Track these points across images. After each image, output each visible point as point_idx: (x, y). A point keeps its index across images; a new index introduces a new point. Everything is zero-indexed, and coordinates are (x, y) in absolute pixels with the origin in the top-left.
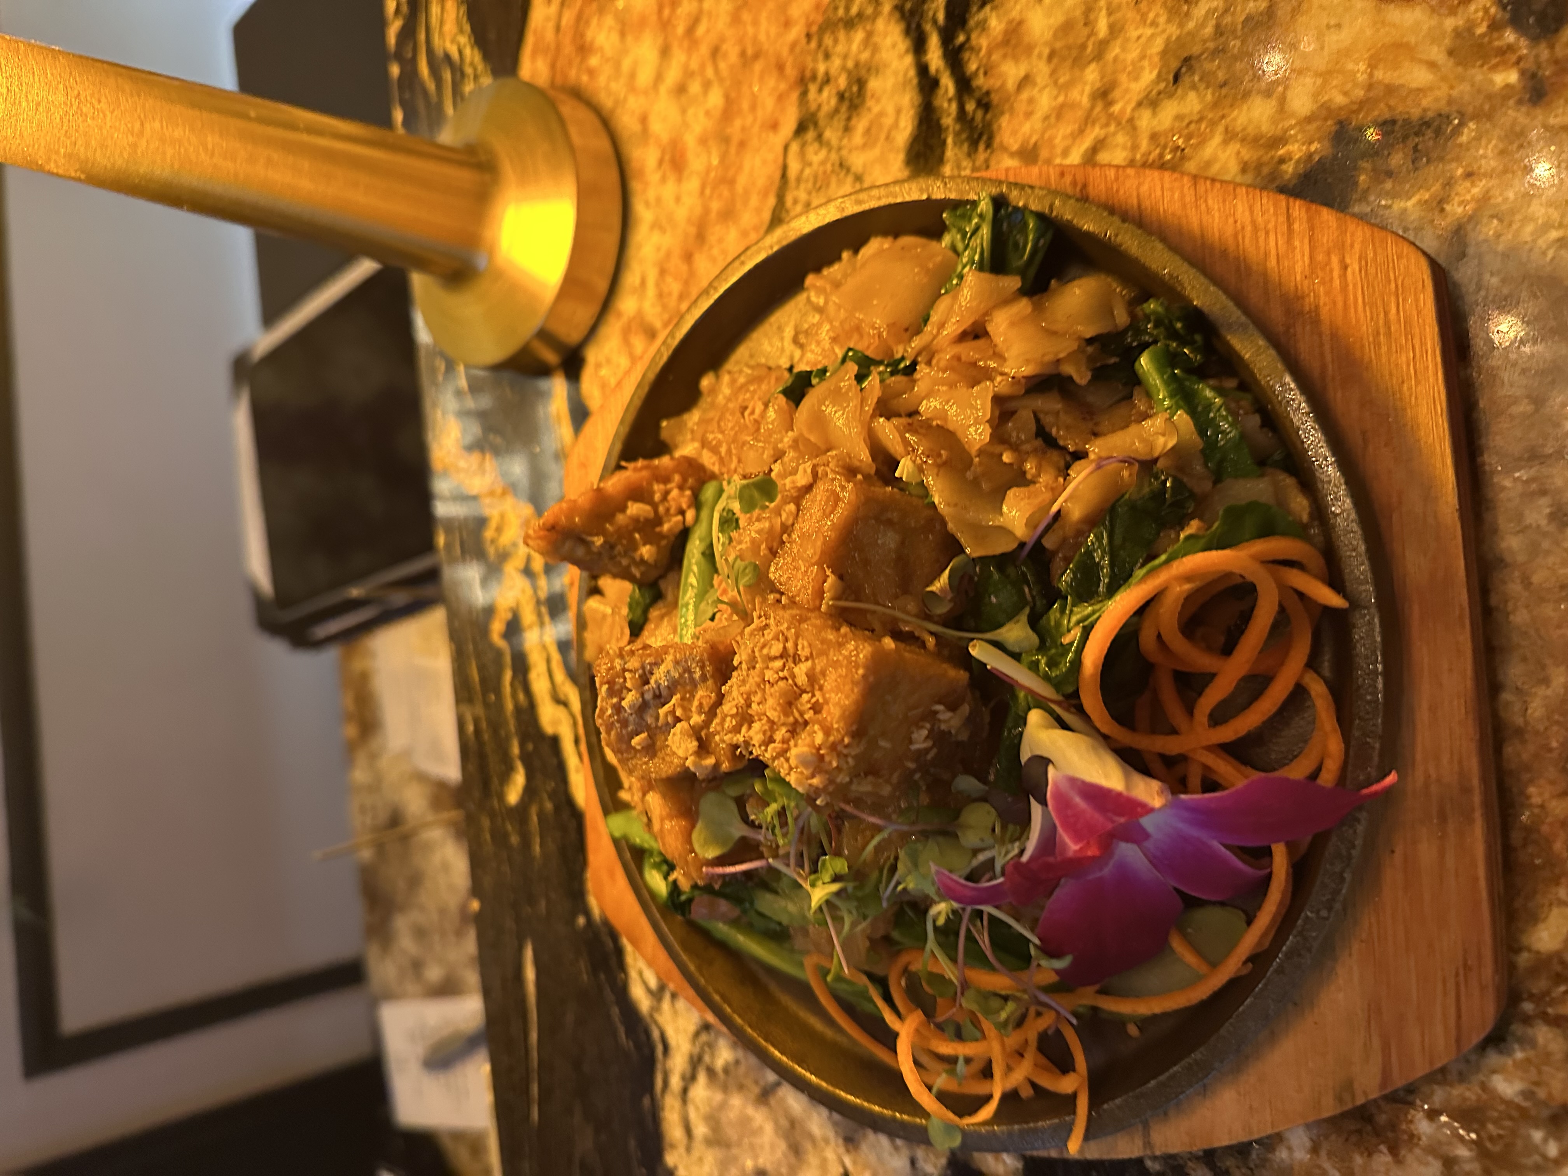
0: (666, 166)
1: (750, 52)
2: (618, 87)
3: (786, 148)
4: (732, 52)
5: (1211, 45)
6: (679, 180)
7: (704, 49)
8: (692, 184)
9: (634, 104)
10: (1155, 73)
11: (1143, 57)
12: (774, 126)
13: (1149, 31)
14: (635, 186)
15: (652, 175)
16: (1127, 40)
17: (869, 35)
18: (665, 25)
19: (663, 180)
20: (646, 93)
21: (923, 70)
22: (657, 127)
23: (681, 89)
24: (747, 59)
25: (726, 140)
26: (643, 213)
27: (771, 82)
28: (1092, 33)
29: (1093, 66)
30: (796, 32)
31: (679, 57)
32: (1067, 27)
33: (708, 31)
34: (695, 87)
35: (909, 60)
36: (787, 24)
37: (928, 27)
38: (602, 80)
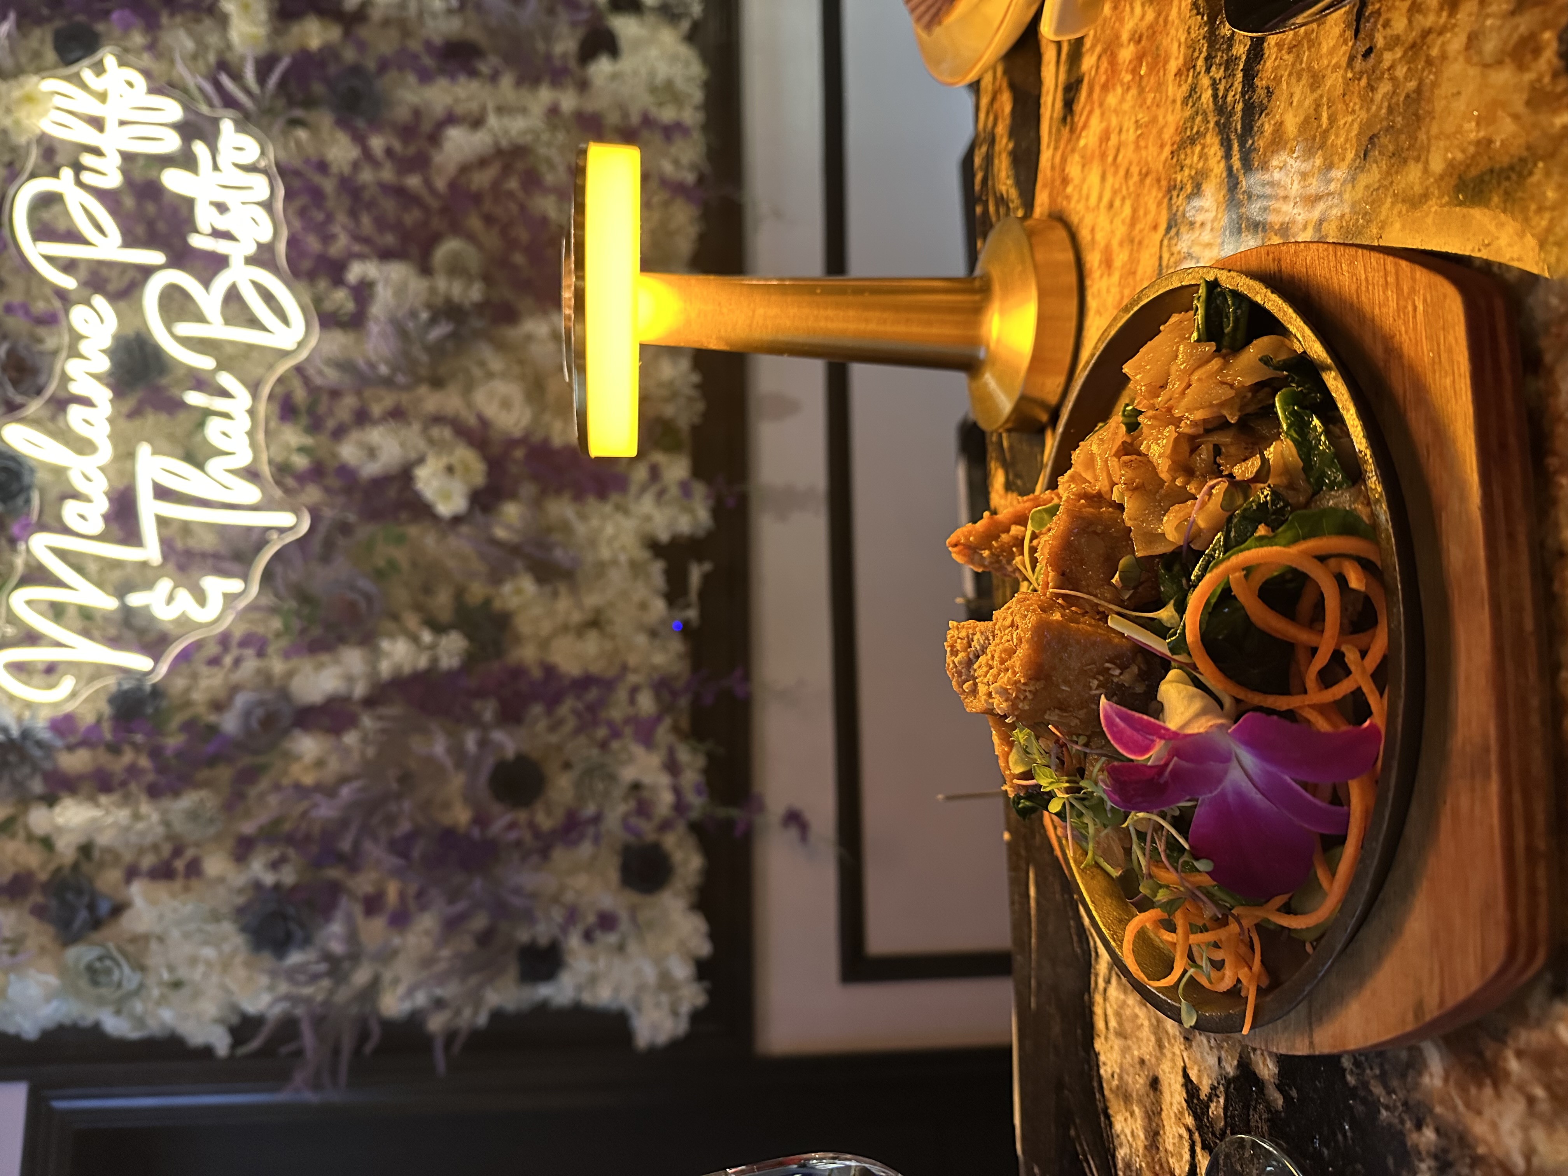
0: (1103, 266)
1: (1144, 171)
2: (1081, 207)
3: (1162, 241)
4: (1135, 170)
5: (1385, 124)
6: (1109, 275)
7: (1122, 172)
8: (1116, 277)
9: (1088, 220)
10: (1354, 152)
11: (1347, 140)
12: (1155, 228)
13: (1350, 119)
14: (1088, 282)
15: (1096, 274)
16: (1338, 127)
17: (1204, 147)
18: (1103, 156)
19: (1101, 276)
20: (1093, 210)
21: (1230, 169)
22: (1100, 236)
23: (1111, 205)
24: (1144, 176)
25: (1132, 241)
26: (1092, 303)
27: (1154, 192)
28: (1320, 126)
29: (1320, 152)
30: (1167, 150)
31: (1110, 180)
32: (1306, 121)
33: (1124, 157)
34: (1117, 203)
35: (1222, 164)
36: (1162, 146)
37: (1233, 136)
38: (1073, 204)
